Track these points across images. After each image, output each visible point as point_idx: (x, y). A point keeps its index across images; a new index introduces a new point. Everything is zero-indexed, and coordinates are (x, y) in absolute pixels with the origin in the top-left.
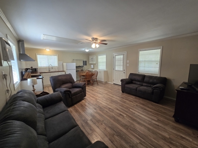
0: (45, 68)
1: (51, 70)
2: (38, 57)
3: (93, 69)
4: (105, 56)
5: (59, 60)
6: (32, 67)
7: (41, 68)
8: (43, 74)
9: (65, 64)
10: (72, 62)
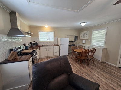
0: (45, 42)
1: (49, 44)
2: (40, 33)
3: (85, 44)
4: (105, 31)
5: (55, 36)
6: (34, 42)
7: (41, 42)
8: (42, 47)
9: (59, 39)
10: (66, 38)
